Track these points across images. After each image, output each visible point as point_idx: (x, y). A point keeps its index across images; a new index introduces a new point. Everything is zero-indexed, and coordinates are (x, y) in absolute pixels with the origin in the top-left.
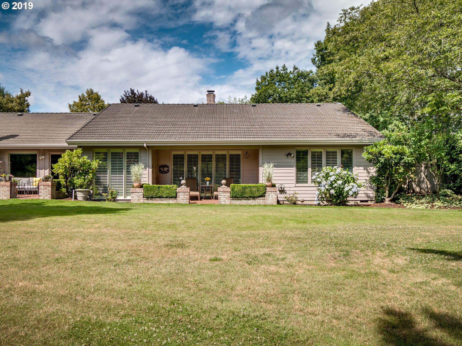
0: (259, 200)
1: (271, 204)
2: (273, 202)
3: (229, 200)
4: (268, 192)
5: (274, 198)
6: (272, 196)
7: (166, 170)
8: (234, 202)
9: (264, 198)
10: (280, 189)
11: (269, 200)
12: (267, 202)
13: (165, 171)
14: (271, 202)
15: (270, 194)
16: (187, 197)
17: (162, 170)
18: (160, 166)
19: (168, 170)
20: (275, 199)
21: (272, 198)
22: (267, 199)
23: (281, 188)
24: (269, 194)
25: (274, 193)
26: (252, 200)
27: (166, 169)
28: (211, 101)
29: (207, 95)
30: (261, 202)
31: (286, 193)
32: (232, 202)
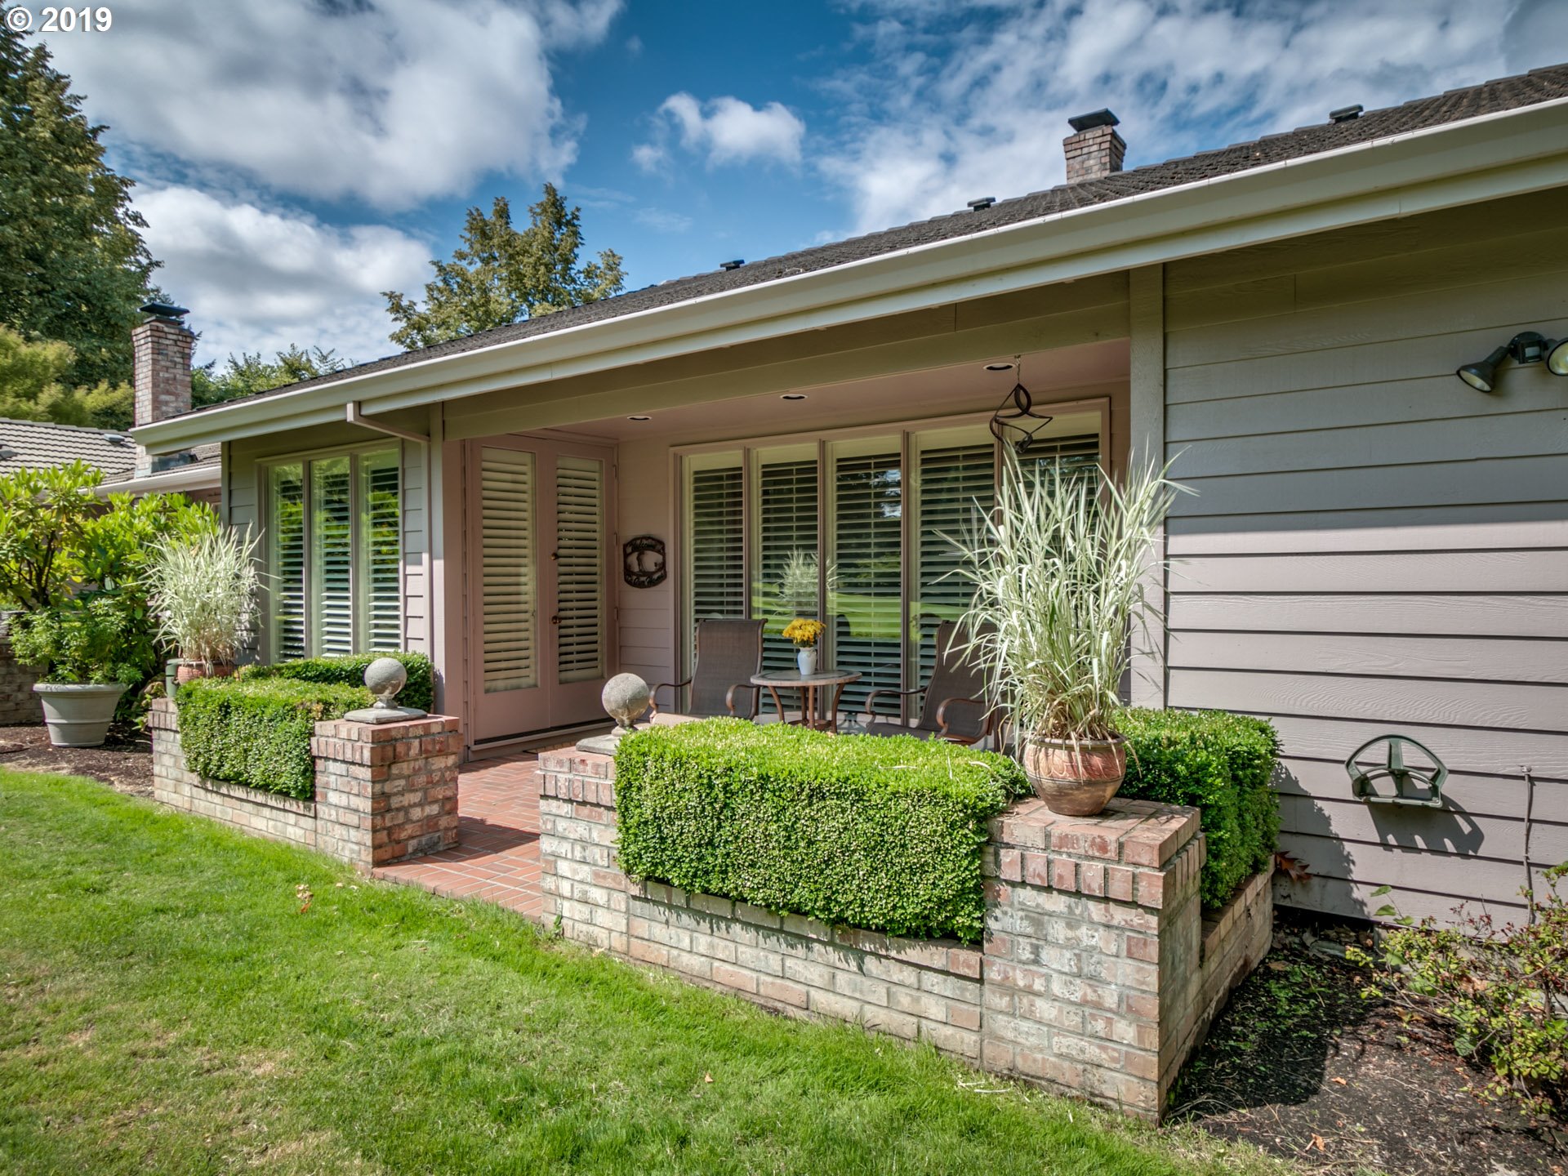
0: (908, 975)
1: (1068, 1073)
2: (1093, 1052)
3: (619, 901)
4: (1026, 895)
5: (1110, 999)
6: (1082, 953)
7: (653, 568)
8: (659, 931)
9: (966, 959)
10: (1385, 789)
11: (1044, 1008)
12: (1002, 1025)
13: (649, 574)
14: (1068, 1044)
15: (1058, 931)
16: (356, 802)
17: (636, 569)
18: (625, 546)
19: (662, 566)
20: (1128, 1009)
21: (1080, 991)
22: (1007, 988)
23: (1401, 777)
24: (1038, 919)
25: (1120, 915)
26: (833, 956)
27: (651, 559)
28: (1088, 171)
29: (1067, 143)
30: (935, 1009)
31: (1469, 846)
32: (641, 928)
